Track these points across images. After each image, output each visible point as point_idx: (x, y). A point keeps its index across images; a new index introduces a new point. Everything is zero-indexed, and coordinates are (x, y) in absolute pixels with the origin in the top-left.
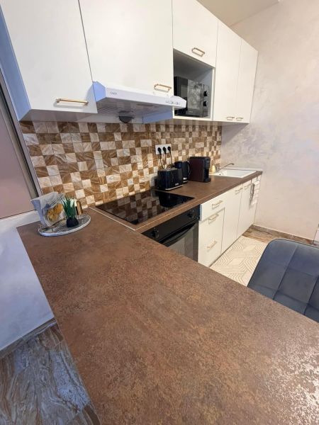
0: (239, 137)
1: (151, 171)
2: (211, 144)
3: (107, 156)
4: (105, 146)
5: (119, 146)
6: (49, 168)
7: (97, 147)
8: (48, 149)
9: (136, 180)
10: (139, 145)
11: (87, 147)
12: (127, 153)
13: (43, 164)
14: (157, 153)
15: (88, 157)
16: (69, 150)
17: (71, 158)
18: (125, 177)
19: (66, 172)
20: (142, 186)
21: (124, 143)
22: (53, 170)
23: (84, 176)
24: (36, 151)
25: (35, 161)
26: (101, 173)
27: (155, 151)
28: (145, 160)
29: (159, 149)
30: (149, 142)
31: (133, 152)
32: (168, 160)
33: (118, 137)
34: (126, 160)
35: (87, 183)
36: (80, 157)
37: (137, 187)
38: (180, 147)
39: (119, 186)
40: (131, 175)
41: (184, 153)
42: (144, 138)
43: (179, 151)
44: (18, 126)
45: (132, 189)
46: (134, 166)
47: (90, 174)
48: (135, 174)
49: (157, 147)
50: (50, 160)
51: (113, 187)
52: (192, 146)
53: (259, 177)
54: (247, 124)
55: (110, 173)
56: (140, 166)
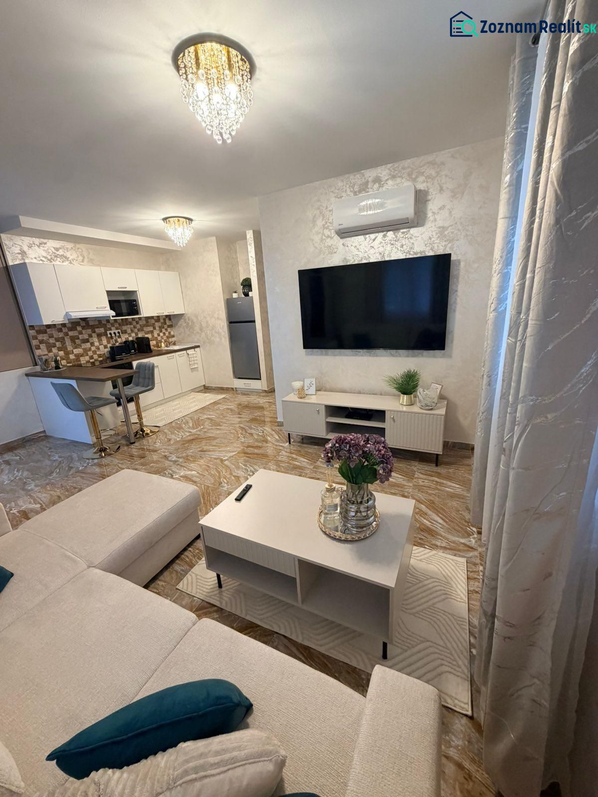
0: (182, 322)
1: (105, 347)
2: (161, 328)
3: (73, 339)
4: (71, 333)
5: (81, 333)
6: (41, 345)
7: (67, 334)
8: (40, 337)
9: (95, 352)
10: (94, 332)
11: (61, 335)
12: (86, 337)
13: (38, 343)
14: (109, 336)
15: (62, 340)
16: (51, 336)
17: (52, 341)
18: (86, 351)
19: (49, 348)
20: (100, 356)
21: (84, 332)
22: (43, 346)
23: (59, 349)
24: (35, 338)
25: (34, 342)
26: (70, 348)
27: (107, 335)
28: (100, 341)
29: (110, 334)
30: (102, 330)
31: (90, 336)
32: (119, 340)
33: (79, 328)
34: (87, 341)
35: (61, 353)
36: (57, 340)
37: (96, 357)
38: (129, 331)
39: (82, 355)
40: (90, 349)
41: (133, 335)
42: (98, 328)
43: (128, 334)
44: (28, 328)
45: (92, 357)
46: (92, 344)
47: (63, 348)
48: (93, 348)
49: (108, 332)
50: (41, 342)
51: (78, 356)
52: (141, 330)
53: (196, 349)
54: (182, 315)
55: (76, 348)
56: (97, 344)
